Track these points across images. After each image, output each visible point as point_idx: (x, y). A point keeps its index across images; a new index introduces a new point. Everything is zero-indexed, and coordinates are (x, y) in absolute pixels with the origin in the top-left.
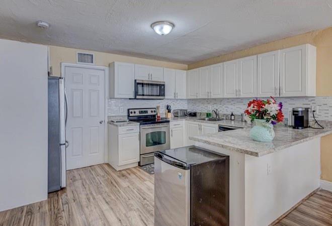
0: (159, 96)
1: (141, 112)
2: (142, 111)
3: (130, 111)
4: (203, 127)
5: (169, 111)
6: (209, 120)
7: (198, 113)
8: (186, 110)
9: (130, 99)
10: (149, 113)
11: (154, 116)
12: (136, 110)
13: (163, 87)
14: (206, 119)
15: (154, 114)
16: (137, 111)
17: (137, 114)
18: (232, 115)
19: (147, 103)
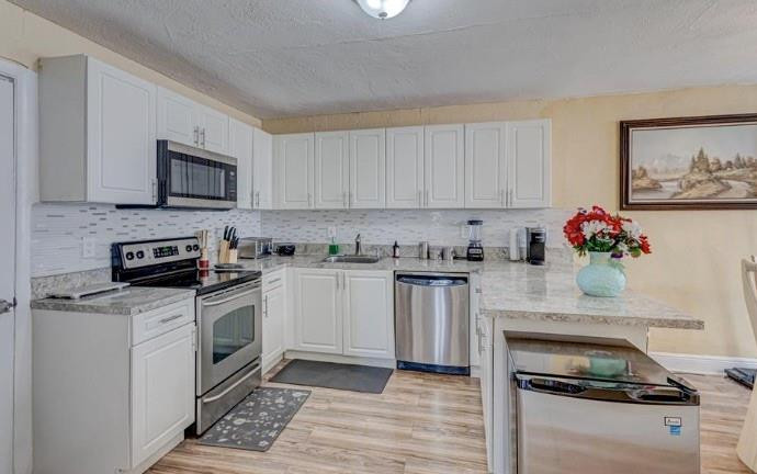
0: (225, 199)
1: (159, 253)
2: (161, 249)
3: (125, 250)
4: (347, 279)
5: (233, 245)
6: (338, 261)
7: (299, 246)
8: (270, 240)
9: (119, 207)
10: (183, 255)
11: (193, 261)
12: (143, 247)
13: (232, 174)
14: (333, 259)
15: (193, 254)
16: (148, 250)
17: (150, 259)
18: (396, 246)
19: (171, 220)
